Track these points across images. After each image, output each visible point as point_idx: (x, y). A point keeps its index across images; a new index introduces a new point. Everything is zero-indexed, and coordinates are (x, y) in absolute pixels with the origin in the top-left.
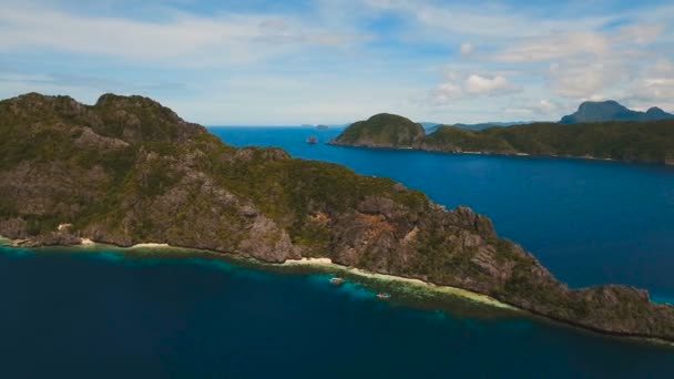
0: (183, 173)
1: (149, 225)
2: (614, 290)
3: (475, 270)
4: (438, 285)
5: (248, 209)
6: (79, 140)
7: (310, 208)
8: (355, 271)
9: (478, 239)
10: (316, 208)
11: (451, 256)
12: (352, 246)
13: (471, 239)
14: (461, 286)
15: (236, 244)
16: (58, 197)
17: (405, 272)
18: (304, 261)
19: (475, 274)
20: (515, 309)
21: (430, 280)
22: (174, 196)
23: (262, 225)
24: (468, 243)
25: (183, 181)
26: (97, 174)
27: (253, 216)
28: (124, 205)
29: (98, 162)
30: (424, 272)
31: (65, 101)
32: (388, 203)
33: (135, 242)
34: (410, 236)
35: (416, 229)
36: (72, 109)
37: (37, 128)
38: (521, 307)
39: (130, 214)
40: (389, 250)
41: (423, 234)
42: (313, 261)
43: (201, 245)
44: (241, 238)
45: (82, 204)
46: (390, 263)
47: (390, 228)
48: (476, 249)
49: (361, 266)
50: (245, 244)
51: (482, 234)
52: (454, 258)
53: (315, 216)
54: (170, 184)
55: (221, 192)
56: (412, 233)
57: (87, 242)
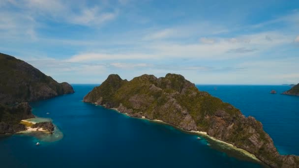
0: (169, 99)
1: (158, 114)
2: (294, 157)
3: (250, 143)
4: (237, 147)
5: (184, 112)
6: (150, 88)
7: (205, 113)
8: (212, 138)
9: (254, 130)
10: (206, 114)
11: (243, 136)
12: (212, 128)
13: (251, 130)
14: (245, 149)
15: (179, 123)
16: (142, 104)
17: (227, 140)
18: (198, 132)
19: (249, 145)
20: (259, 161)
21: (235, 145)
22: (166, 106)
23: (188, 118)
24: (250, 132)
25: (169, 101)
26: (152, 98)
27: (186, 114)
28: (153, 107)
29: (153, 95)
30: (233, 142)
31: (152, 76)
32: (224, 112)
33: (154, 119)
34: (231, 127)
35: (233, 124)
36: (153, 79)
37: (143, 84)
38: (261, 160)
39: (154, 110)
40: (223, 131)
41: (235, 126)
42: (201, 132)
43: (170, 122)
44: (181, 121)
45: (147, 106)
46: (223, 136)
47: (224, 122)
48: (252, 134)
49: (214, 136)
50: (181, 123)
51: (256, 128)
52: (244, 137)
53: (206, 116)
54: (166, 102)
55: (178, 105)
56: (232, 126)
57: (143, 117)
